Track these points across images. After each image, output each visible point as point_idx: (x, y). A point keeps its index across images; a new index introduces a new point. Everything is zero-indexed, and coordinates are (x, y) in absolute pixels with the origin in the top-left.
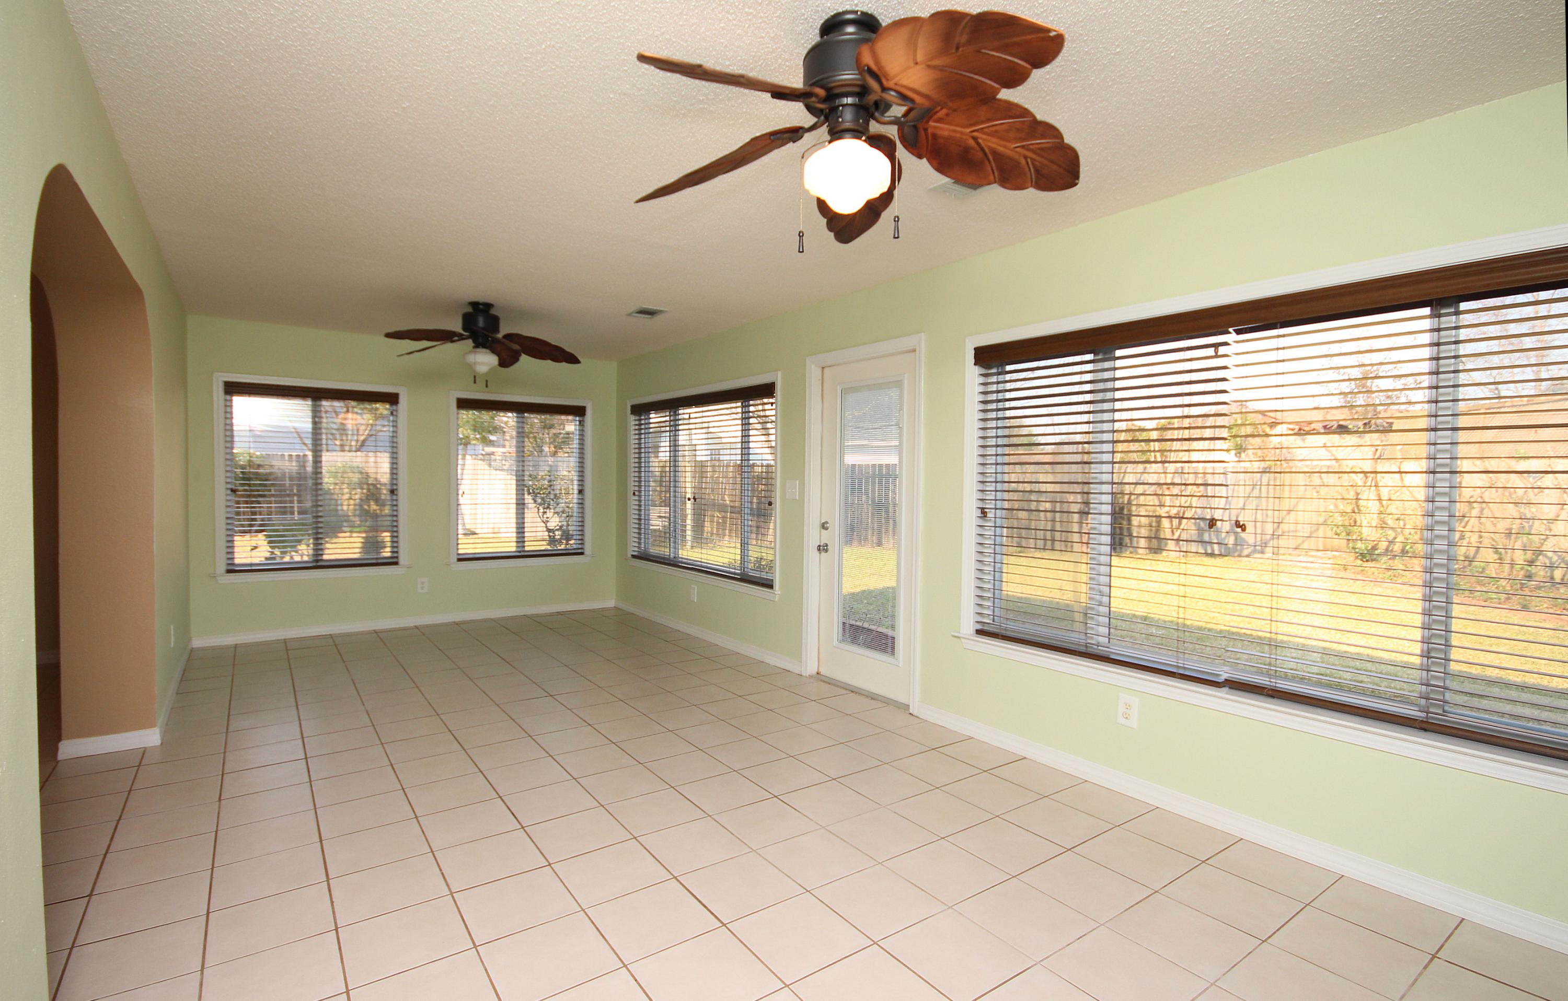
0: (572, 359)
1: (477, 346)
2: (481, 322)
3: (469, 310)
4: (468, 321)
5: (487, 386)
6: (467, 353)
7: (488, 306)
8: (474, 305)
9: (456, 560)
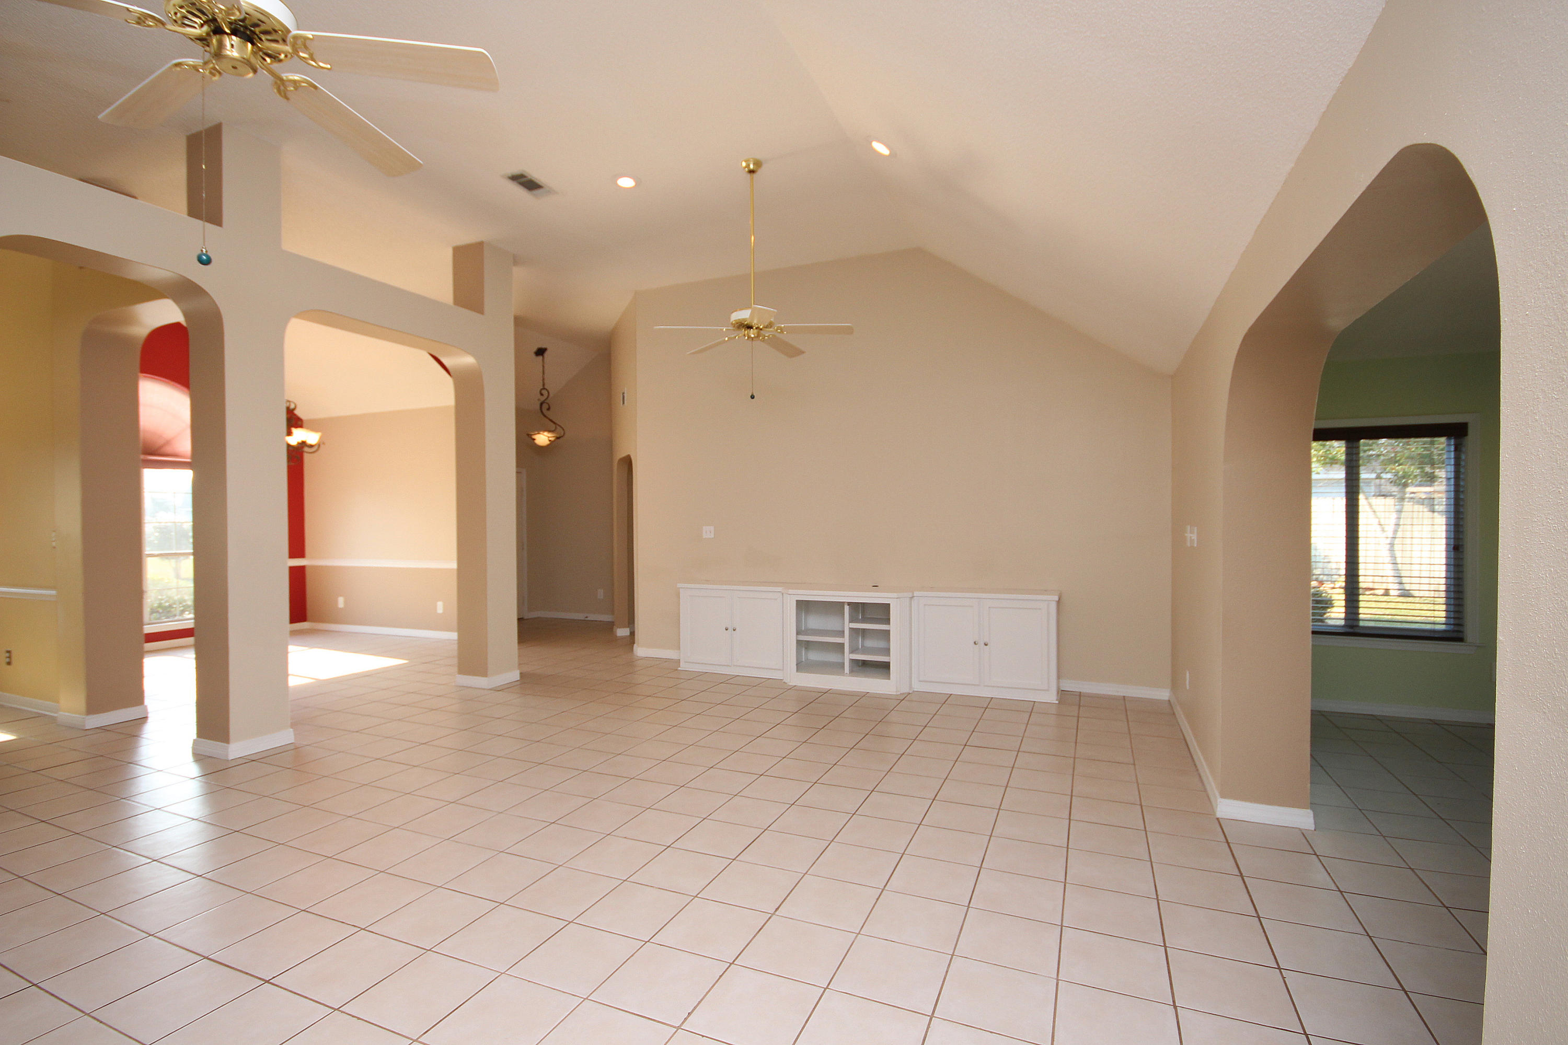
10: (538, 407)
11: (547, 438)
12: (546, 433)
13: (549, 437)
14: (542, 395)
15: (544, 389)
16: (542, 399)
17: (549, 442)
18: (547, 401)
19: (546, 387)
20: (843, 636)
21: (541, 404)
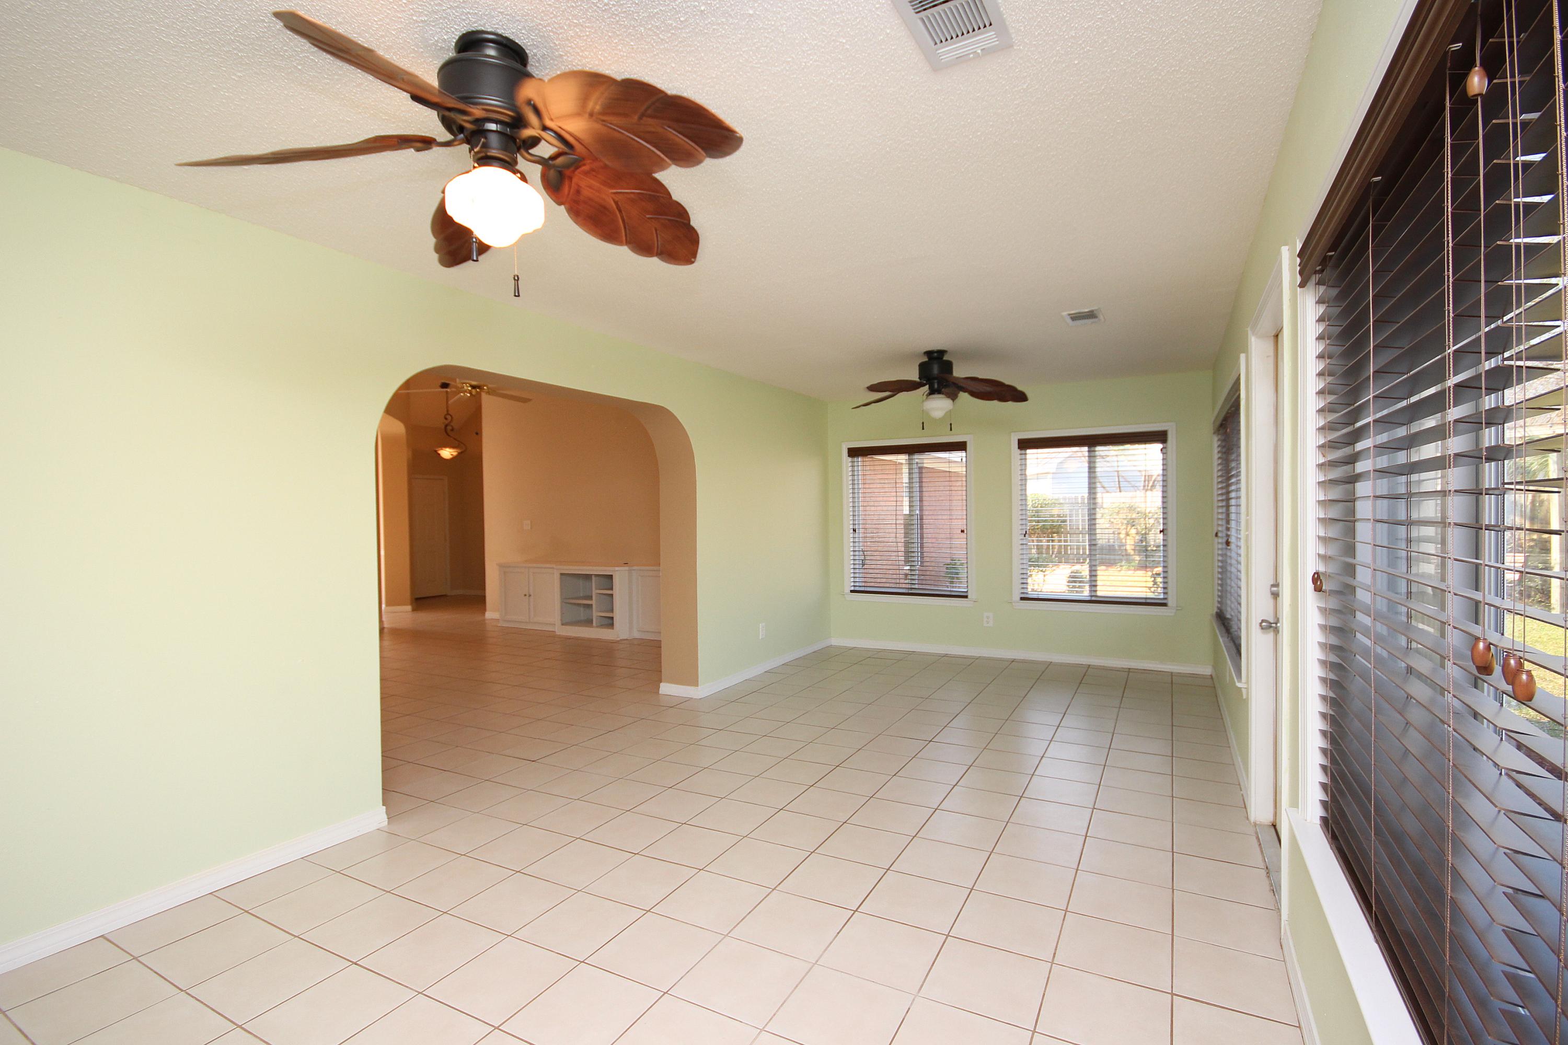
0: (1020, 397)
1: (932, 392)
2: (936, 370)
3: (925, 359)
4: (924, 369)
5: (951, 430)
6: (923, 401)
7: (942, 353)
8: (929, 353)
9: (1019, 599)
10: (443, 427)
11: (448, 453)
12: (448, 449)
13: (450, 452)
14: (446, 419)
15: (448, 414)
16: (447, 422)
17: (451, 457)
18: (452, 424)
19: (450, 413)
20: (592, 600)
21: (446, 426)
